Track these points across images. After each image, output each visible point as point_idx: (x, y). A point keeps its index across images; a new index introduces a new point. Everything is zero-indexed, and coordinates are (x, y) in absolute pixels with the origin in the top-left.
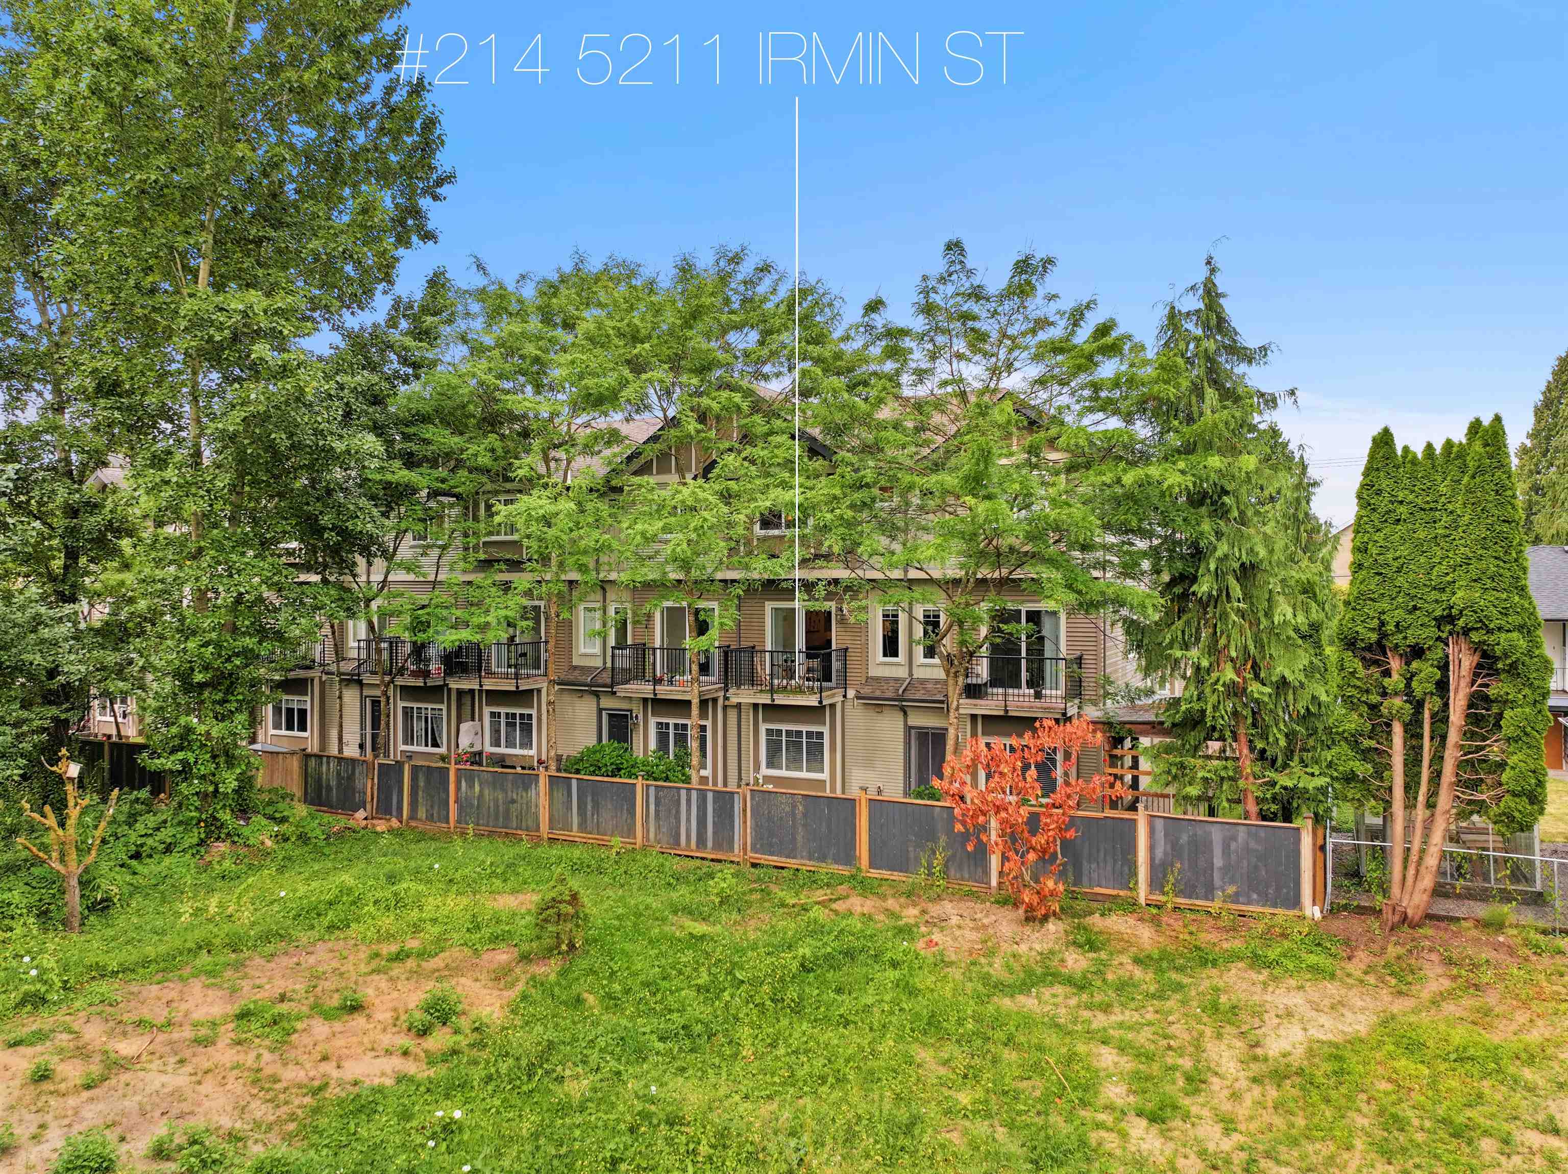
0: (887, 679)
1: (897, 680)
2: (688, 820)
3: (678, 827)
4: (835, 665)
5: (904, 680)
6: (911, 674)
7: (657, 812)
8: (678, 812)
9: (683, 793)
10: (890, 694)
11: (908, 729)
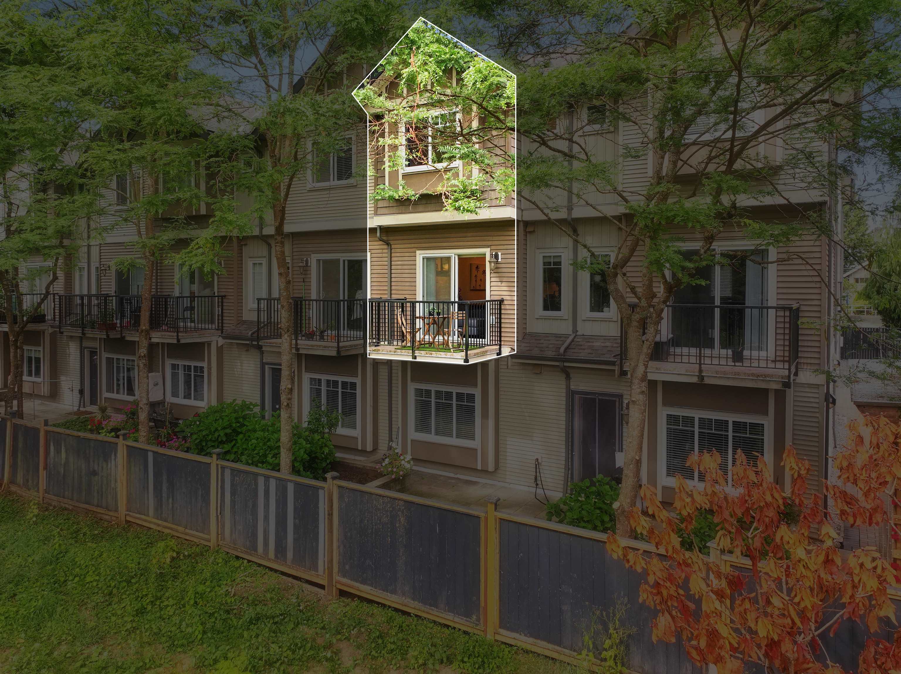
0: (547, 335)
1: (557, 336)
2: (266, 518)
3: (255, 527)
4: (490, 319)
5: (567, 336)
6: (575, 331)
7: (233, 503)
8: (255, 506)
9: (261, 481)
10: (550, 354)
11: (571, 394)
